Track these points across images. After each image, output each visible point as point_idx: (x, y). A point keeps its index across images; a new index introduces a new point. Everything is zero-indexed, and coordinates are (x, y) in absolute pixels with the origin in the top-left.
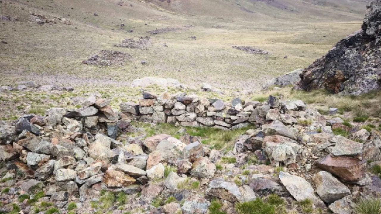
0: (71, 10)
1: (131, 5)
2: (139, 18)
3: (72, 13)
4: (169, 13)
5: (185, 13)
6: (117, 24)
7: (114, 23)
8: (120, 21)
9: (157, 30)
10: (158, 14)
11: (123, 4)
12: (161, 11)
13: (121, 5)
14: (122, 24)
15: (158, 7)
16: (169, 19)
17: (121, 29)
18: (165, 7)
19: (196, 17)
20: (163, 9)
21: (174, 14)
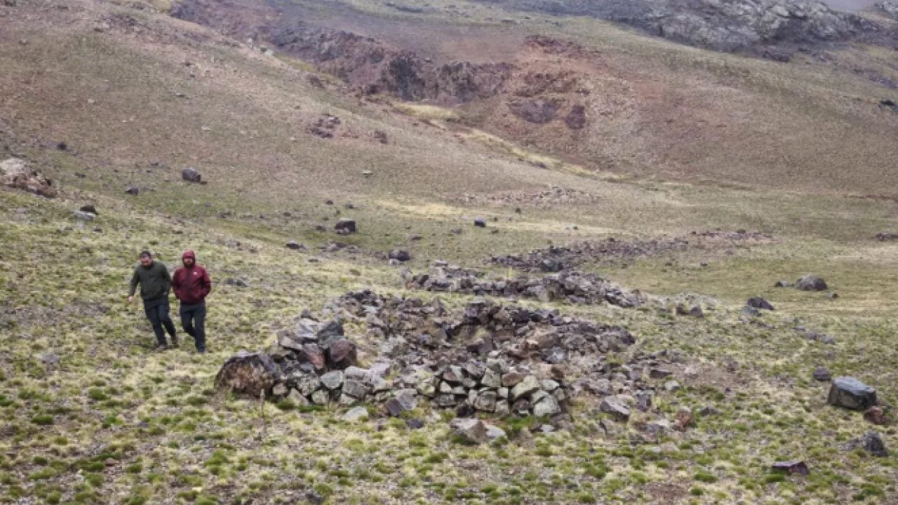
0: (52, 153)
1: (382, 137)
2: (432, 198)
3: (58, 166)
4: (581, 175)
5: (674, 174)
6: (312, 223)
7: (297, 219)
8: (329, 210)
9: (555, 252)
10: (530, 180)
11: (338, 131)
12: (542, 166)
13: (329, 136)
14: (344, 219)
15: (516, 150)
16: (595, 201)
17: (340, 246)
18: (557, 149)
19: (746, 193)
20: (546, 160)
21: (611, 180)
